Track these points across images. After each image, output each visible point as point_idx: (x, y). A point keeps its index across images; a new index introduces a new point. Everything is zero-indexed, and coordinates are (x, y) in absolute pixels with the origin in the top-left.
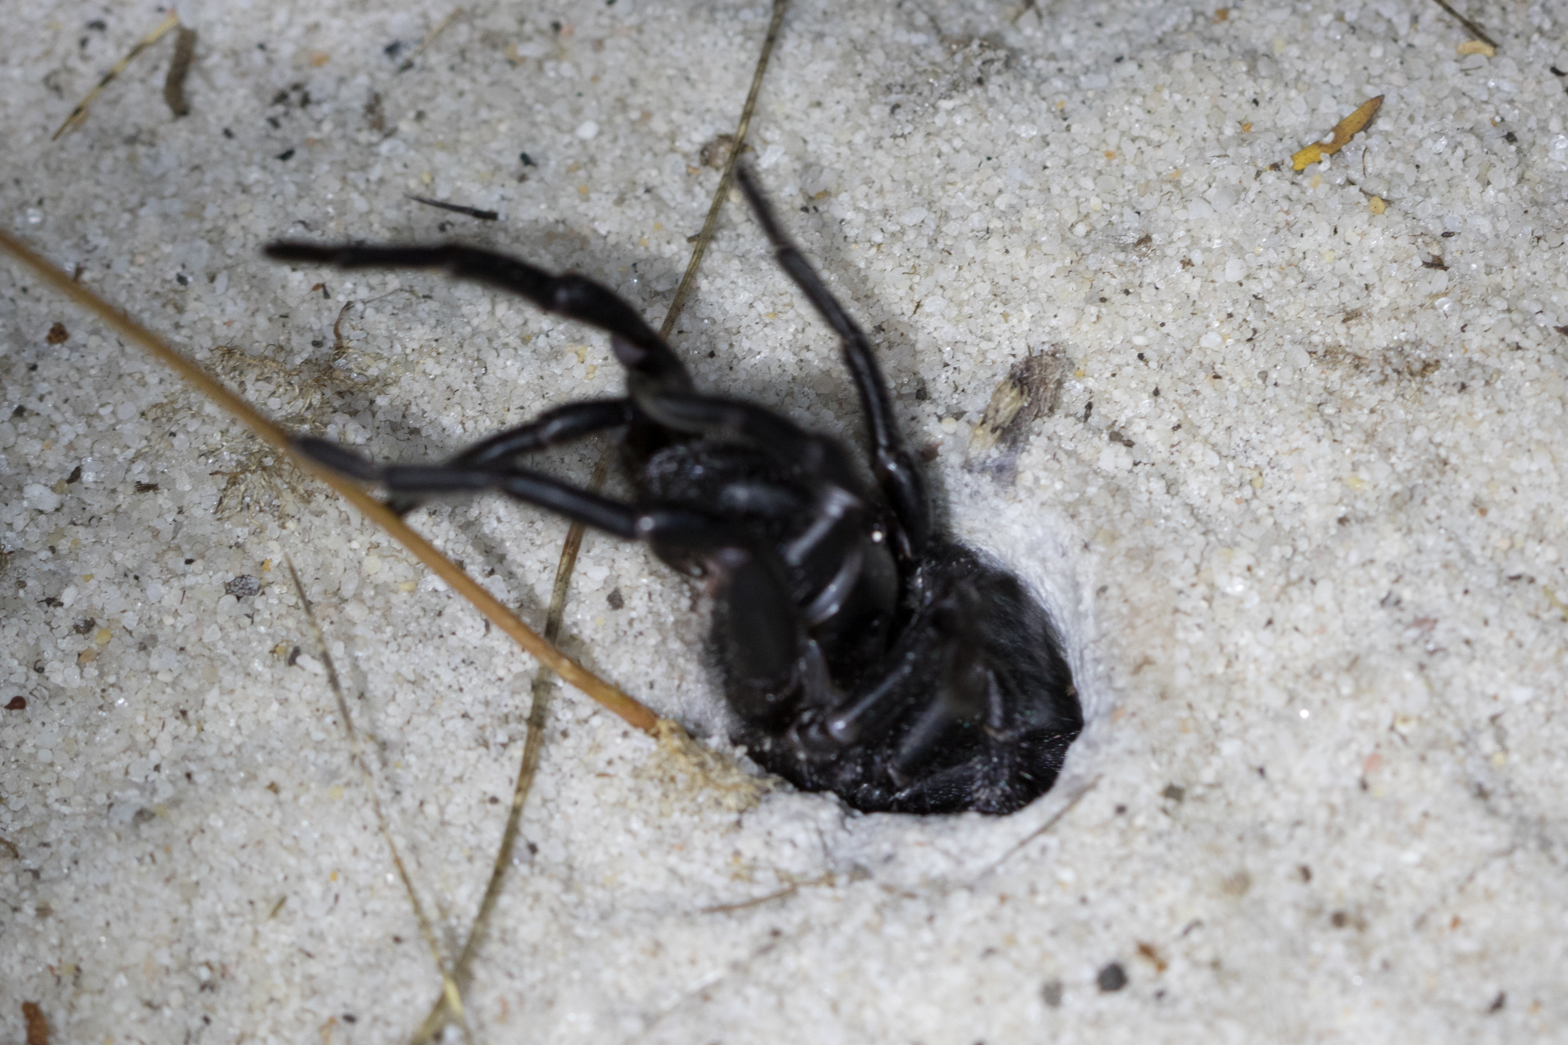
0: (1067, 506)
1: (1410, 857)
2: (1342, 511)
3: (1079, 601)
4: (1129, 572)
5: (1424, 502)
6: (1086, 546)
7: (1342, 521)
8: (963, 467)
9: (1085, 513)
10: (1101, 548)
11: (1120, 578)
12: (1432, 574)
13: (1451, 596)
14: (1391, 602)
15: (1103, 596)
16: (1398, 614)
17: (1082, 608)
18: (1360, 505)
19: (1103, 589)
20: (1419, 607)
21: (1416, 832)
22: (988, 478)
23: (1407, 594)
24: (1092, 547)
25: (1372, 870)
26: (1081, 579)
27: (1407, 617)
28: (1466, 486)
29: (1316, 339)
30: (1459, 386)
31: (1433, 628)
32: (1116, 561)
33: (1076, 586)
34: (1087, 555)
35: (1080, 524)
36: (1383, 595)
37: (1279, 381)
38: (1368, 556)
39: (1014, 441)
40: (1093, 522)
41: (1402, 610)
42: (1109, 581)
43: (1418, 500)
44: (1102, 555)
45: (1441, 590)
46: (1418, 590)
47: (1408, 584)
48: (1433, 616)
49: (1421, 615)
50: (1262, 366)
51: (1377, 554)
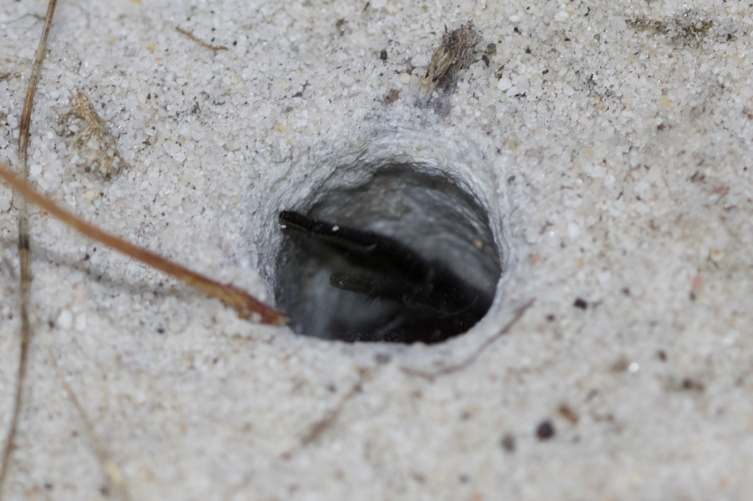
0: (484, 127)
1: (728, 340)
2: (659, 121)
3: (496, 187)
4: (528, 165)
5: (712, 113)
6: (499, 151)
7: (660, 127)
8: (415, 105)
9: (496, 131)
10: (508, 152)
11: (522, 170)
12: (723, 158)
13: (736, 171)
14: (697, 178)
15: (512, 182)
16: (703, 186)
17: (498, 191)
18: (671, 117)
19: (512, 178)
20: (716, 180)
21: (731, 325)
22: (432, 111)
23: (708, 172)
24: (502, 151)
25: (704, 351)
26: (497, 172)
27: (709, 187)
28: (738, 100)
29: (628, 11)
30: (727, 36)
31: (726, 193)
32: (519, 159)
33: (494, 177)
34: (500, 156)
35: (494, 137)
36: (692, 174)
37: (608, 40)
38: (681, 149)
39: (448, 87)
40: (501, 135)
41: (705, 183)
42: (516, 172)
43: (708, 112)
44: (510, 156)
45: (729, 168)
46: (715, 168)
47: (708, 166)
48: (726, 186)
49: (718, 185)
50: (596, 32)
51: (686, 147)
